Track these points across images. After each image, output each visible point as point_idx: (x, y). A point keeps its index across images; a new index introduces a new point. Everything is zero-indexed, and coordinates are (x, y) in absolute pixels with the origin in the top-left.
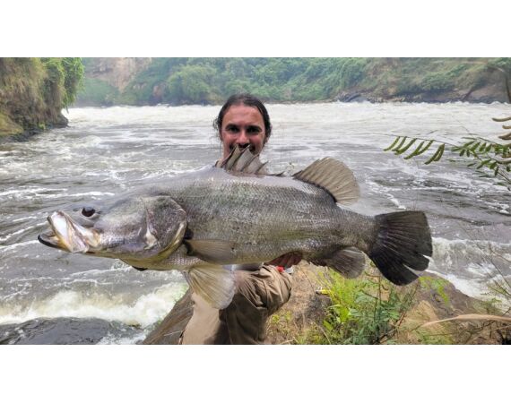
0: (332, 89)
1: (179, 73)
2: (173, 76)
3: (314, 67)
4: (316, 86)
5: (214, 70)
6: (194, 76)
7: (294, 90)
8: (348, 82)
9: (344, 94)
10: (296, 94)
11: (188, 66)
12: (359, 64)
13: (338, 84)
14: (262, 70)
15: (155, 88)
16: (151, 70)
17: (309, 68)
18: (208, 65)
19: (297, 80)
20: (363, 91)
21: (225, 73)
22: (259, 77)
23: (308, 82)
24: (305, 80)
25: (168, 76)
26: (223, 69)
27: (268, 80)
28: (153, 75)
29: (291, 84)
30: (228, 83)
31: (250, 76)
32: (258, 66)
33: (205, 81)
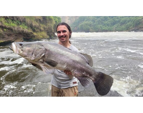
0: (129, 27)
1: (82, 24)
3: (123, 21)
4: (123, 26)
5: (92, 23)
6: (86, 24)
7: (116, 28)
8: (135, 25)
9: (133, 29)
10: (116, 29)
11: (85, 22)
12: (139, 19)
13: (131, 25)
14: (106, 22)
15: (75, 28)
16: (74, 23)
17: (122, 21)
18: (90, 21)
19: (117, 25)
20: (140, 28)
21: (95, 23)
22: (105, 24)
23: (121, 25)
24: (120, 25)
25: (79, 25)
26: (95, 22)
27: (108, 25)
28: (75, 24)
29: (115, 26)
30: (96, 26)
31: (102, 24)
32: (105, 21)
33: (89, 25)
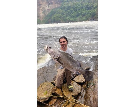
0: (88, 18)
1: (54, 16)
2: (53, 17)
3: (84, 13)
4: (84, 18)
5: (62, 15)
6: (57, 17)
7: (79, 19)
8: (92, 16)
9: (91, 19)
10: (80, 20)
11: (56, 14)
12: (94, 12)
13: (89, 17)
14: (72, 15)
15: (49, 20)
16: (48, 16)
17: (83, 13)
18: (60, 14)
19: (80, 16)
20: (95, 18)
21: (64, 16)
22: (71, 16)
23: (83, 17)
25: (51, 17)
26: (64, 15)
27: (74, 17)
28: (48, 17)
29: (79, 17)
30: (65, 18)
31: (69, 16)
32: (71, 14)
33: (60, 18)
